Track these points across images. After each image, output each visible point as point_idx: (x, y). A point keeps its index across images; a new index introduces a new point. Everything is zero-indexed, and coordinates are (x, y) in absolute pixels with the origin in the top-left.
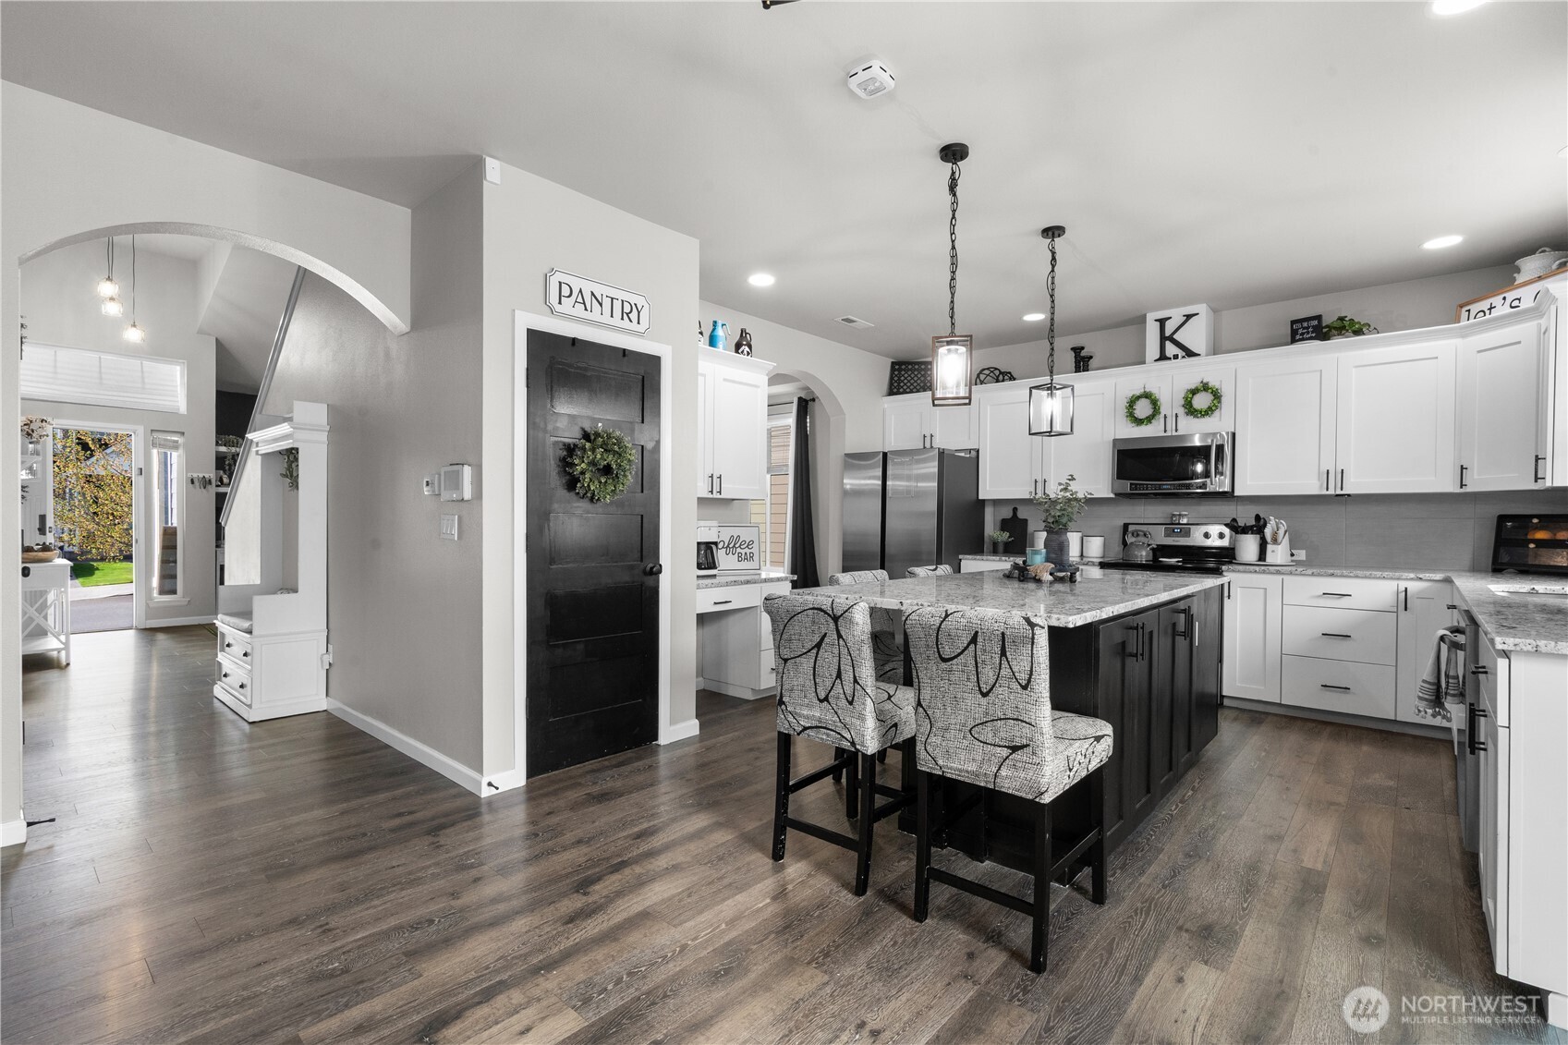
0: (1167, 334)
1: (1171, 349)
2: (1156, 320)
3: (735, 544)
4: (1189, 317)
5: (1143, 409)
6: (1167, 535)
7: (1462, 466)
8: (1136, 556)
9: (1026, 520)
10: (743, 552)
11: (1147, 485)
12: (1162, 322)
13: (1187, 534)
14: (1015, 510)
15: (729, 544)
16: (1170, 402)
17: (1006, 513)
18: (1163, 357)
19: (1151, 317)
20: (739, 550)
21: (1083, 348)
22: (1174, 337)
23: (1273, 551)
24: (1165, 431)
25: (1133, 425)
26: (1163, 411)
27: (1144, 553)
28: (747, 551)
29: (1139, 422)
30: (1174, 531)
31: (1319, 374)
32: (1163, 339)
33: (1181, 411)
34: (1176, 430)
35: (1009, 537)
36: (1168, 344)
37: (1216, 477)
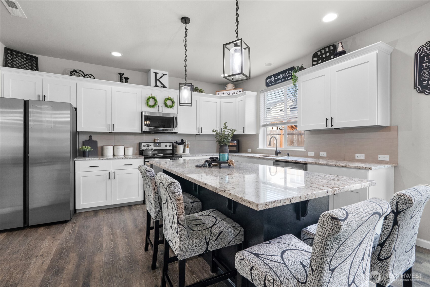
0: (158, 78)
1: (159, 84)
2: (154, 72)
4: (164, 75)
5: (151, 102)
6: (154, 146)
8: (148, 154)
9: (97, 141)
11: (155, 129)
12: (156, 74)
13: (160, 146)
14: (90, 137)
16: (160, 102)
17: (86, 138)
18: (156, 86)
19: (152, 71)
21: (123, 74)
22: (160, 80)
24: (159, 111)
25: (148, 107)
26: (158, 104)
27: (151, 152)
29: (151, 106)
30: (156, 145)
31: (196, 101)
32: (156, 80)
33: (163, 105)
34: (162, 111)
35: (91, 149)
36: (158, 81)
37: (176, 127)
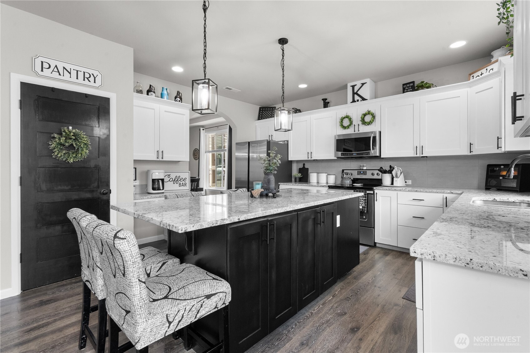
0: (355, 92)
1: (357, 97)
2: (351, 86)
3: (178, 180)
4: (363, 84)
5: (346, 122)
6: (358, 174)
7: (470, 143)
8: (345, 183)
9: (308, 169)
10: (181, 182)
11: (348, 153)
12: (353, 87)
13: (365, 173)
14: (304, 164)
15: (175, 180)
16: (356, 120)
17: (301, 166)
18: (354, 101)
19: (349, 85)
20: (179, 182)
21: (326, 99)
22: (358, 93)
23: (396, 181)
24: (355, 131)
25: (343, 129)
26: (354, 123)
27: (348, 182)
28: (184, 182)
29: (344, 128)
30: (361, 173)
31: (413, 105)
32: (354, 93)
33: (360, 123)
34: (359, 131)
35: (301, 175)
36: (356, 96)
37: (373, 150)
